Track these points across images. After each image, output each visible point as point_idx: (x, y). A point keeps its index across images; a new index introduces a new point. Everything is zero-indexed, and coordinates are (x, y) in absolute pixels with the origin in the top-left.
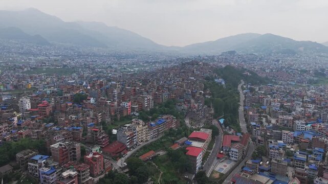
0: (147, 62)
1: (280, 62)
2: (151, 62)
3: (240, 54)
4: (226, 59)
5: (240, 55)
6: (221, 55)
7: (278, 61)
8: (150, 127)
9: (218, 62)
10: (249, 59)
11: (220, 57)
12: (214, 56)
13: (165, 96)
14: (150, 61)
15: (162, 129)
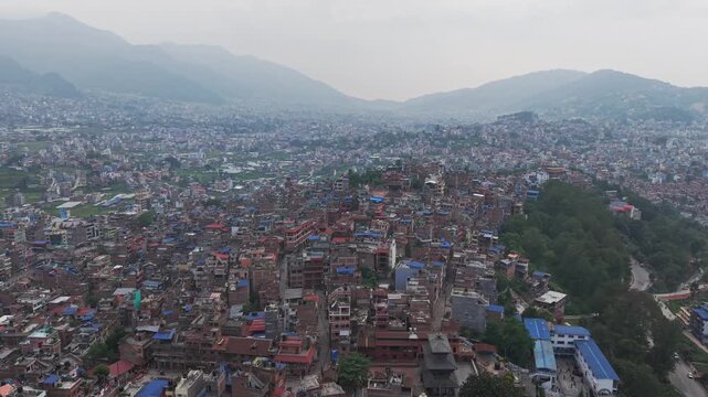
0: (296, 143)
2: (305, 143)
3: (548, 121)
4: (513, 135)
5: (549, 125)
6: (497, 124)
9: (493, 145)
10: (575, 136)
11: (496, 128)
12: (478, 128)
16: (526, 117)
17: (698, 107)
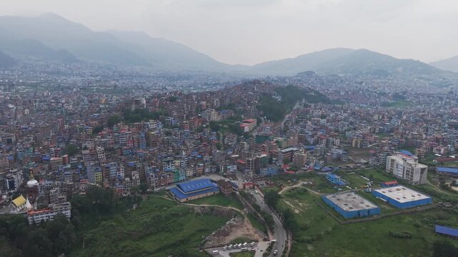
0: (206, 84)
1: (364, 84)
3: (319, 75)
7: (361, 83)
8: (219, 114)
11: (294, 78)
12: (285, 78)
13: (227, 101)
14: (209, 83)
15: (226, 116)
16: (310, 73)
17: (400, 69)
